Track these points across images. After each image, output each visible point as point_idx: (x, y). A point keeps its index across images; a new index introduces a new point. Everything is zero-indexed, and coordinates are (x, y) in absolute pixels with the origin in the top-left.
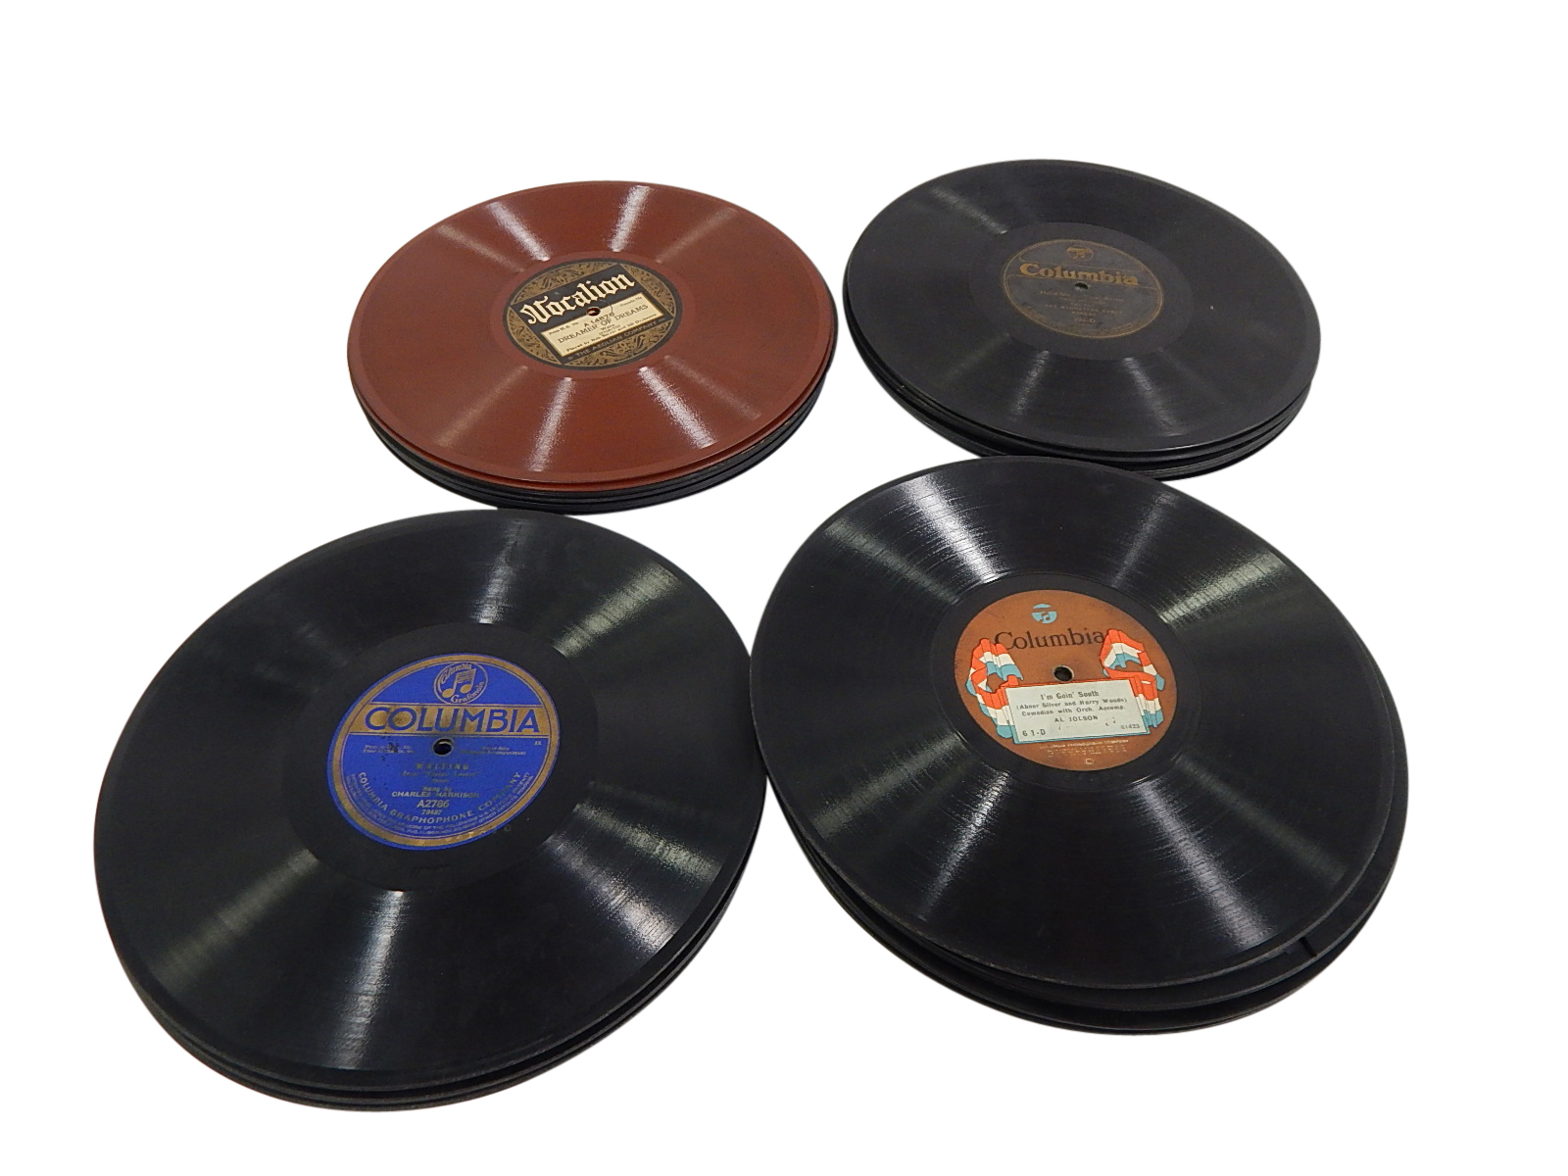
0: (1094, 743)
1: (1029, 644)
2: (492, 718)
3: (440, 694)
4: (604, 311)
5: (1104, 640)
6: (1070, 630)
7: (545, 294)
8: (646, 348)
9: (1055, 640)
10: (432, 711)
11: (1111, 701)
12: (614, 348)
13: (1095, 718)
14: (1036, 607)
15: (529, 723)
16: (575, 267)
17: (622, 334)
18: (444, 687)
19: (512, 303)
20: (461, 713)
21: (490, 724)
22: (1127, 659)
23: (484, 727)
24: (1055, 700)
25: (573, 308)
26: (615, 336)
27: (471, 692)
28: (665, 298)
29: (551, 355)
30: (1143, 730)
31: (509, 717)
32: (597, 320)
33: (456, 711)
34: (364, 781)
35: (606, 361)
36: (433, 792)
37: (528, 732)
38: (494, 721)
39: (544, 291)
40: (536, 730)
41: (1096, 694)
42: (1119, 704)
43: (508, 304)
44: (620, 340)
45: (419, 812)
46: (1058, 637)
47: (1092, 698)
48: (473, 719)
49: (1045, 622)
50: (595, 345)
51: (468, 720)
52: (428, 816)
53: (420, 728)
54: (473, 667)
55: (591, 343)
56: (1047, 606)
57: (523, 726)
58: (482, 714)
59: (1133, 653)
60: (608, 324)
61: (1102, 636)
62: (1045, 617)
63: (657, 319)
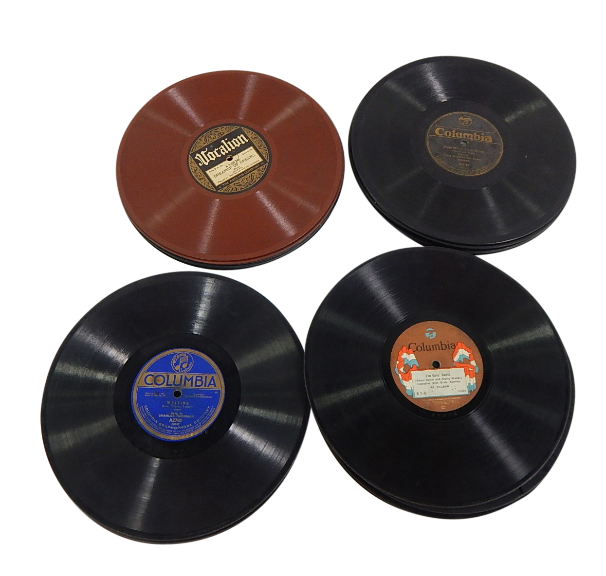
0: (446, 399)
1: (423, 350)
2: (196, 380)
3: (174, 368)
4: (235, 158)
5: (455, 347)
6: (441, 342)
7: (206, 147)
8: (255, 181)
9: (434, 347)
10: (171, 376)
11: (455, 378)
12: (240, 181)
13: (448, 386)
14: (428, 330)
15: (212, 383)
16: (219, 130)
17: (243, 172)
18: (176, 365)
19: (191, 153)
20: (183, 378)
21: (196, 383)
22: (464, 357)
23: (194, 384)
24: (432, 377)
25: (220, 156)
26: (240, 174)
27: (187, 367)
28: (263, 150)
29: (211, 185)
30: (467, 393)
31: (204, 380)
32: (231, 164)
33: (181, 376)
34: (147, 409)
35: (237, 189)
36: (175, 415)
37: (212, 387)
38: (198, 381)
39: (206, 145)
40: (215, 386)
41: (449, 375)
42: (458, 380)
43: (189, 154)
44: (243, 176)
45: (170, 424)
46: (436, 346)
47: (448, 377)
48: (189, 380)
49: (431, 338)
50: (231, 179)
51: (187, 381)
52: (175, 426)
53: (167, 385)
54: (187, 355)
55: (229, 178)
56: (432, 329)
57: (210, 384)
58: (192, 378)
59: (467, 354)
60: (237, 166)
61: (455, 346)
62: (431, 335)
63: (260, 163)
